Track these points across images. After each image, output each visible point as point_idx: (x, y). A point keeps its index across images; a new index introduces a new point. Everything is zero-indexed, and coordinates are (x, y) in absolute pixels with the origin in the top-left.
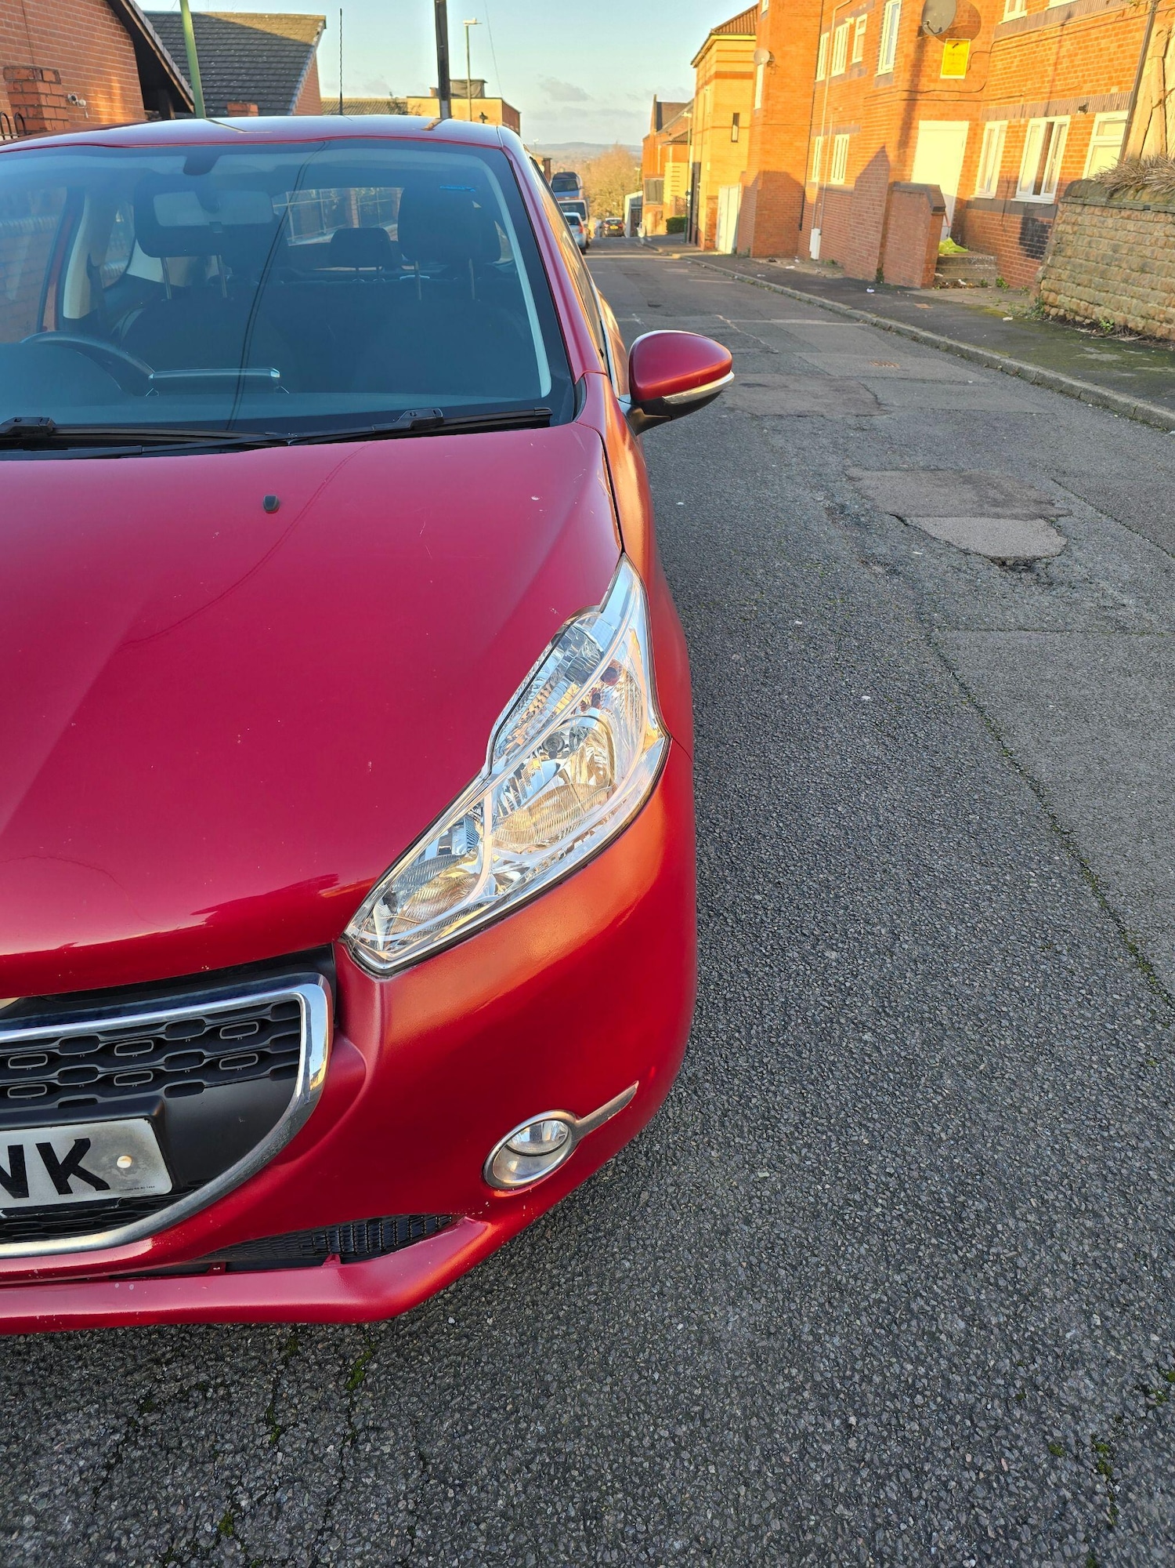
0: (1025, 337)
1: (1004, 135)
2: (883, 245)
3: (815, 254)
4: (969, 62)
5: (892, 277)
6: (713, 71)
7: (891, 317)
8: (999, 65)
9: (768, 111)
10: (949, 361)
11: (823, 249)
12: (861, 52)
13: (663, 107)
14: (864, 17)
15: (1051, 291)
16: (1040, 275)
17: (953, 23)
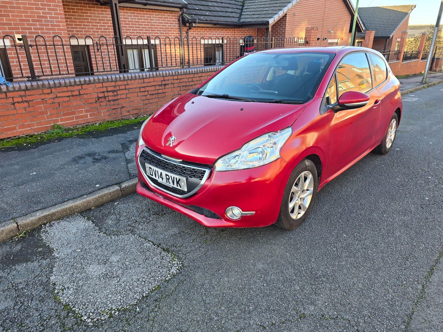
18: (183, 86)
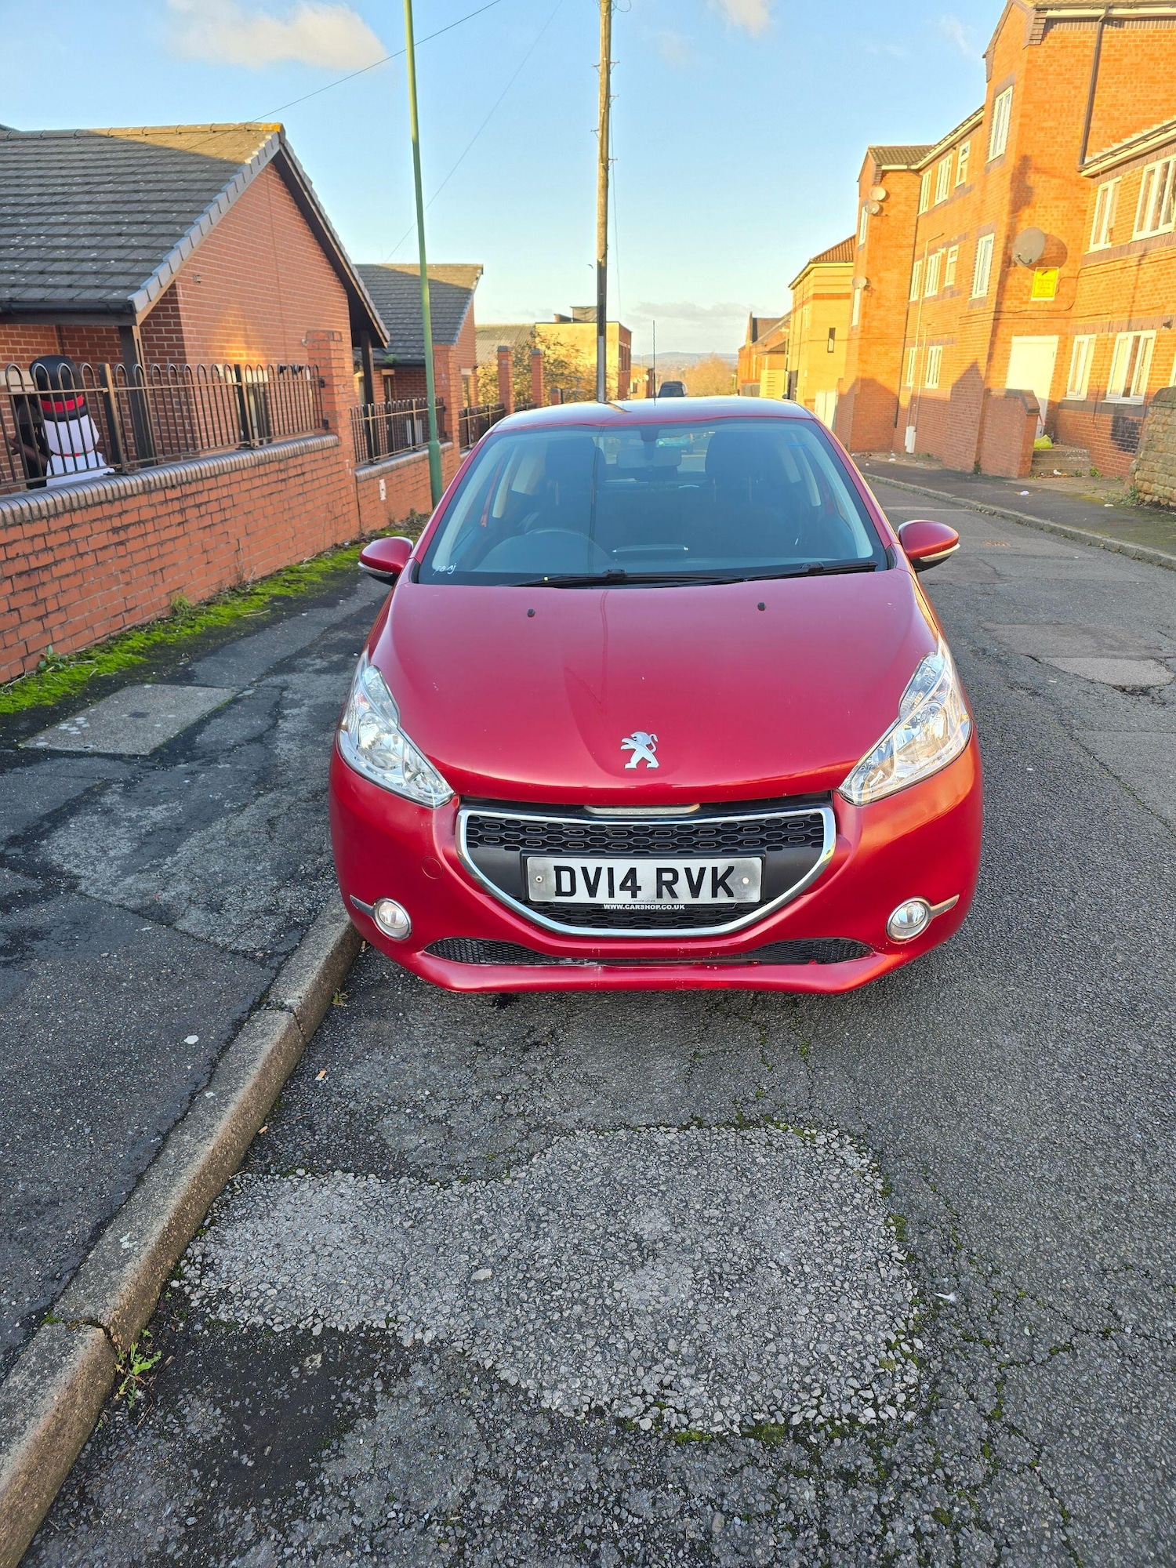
0: (1123, 520)
1: (1093, 347)
2: (980, 441)
3: (910, 449)
4: (1058, 286)
5: (990, 468)
6: (811, 293)
7: (994, 504)
8: (1087, 288)
9: (865, 329)
10: (1054, 541)
11: (917, 443)
12: (953, 277)
13: (758, 322)
14: (956, 247)
15: (1144, 480)
16: (1134, 467)
17: (1043, 254)
18: (20, 574)
